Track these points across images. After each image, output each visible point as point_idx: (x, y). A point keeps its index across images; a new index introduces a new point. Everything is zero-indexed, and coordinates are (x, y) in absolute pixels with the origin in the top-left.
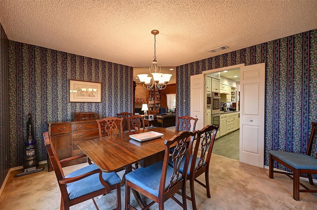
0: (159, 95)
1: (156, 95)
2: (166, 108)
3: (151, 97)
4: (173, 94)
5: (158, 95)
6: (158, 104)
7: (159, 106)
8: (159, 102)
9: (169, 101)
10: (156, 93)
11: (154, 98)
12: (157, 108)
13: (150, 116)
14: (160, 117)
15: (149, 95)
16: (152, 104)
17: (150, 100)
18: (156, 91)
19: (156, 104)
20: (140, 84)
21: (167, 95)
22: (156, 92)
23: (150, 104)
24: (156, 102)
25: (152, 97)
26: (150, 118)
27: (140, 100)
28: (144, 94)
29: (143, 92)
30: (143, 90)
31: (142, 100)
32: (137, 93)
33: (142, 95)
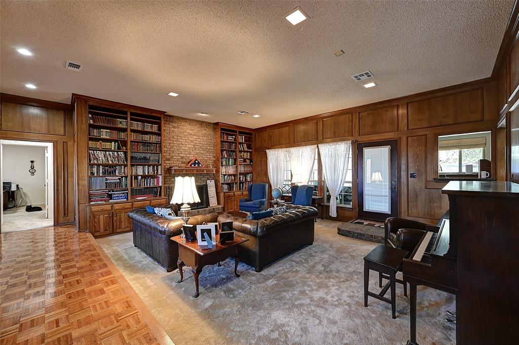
0: (247, 152)
1: (240, 151)
2: (267, 185)
3: (226, 156)
4: (285, 149)
5: (244, 152)
6: (245, 174)
7: (249, 179)
8: (248, 169)
9: (273, 166)
10: (241, 148)
11: (235, 160)
12: (243, 183)
13: (203, 231)
14: (248, 226)
15: (222, 151)
16: (230, 175)
17: (224, 163)
18: (241, 141)
19: (241, 174)
20: (195, 123)
21: (267, 151)
22: (240, 143)
23: (224, 175)
24: (242, 169)
25: (229, 156)
26: (203, 237)
27: (197, 165)
28: (209, 148)
29: (204, 143)
30: (204, 138)
31: (200, 165)
32: (187, 146)
33: (202, 152)
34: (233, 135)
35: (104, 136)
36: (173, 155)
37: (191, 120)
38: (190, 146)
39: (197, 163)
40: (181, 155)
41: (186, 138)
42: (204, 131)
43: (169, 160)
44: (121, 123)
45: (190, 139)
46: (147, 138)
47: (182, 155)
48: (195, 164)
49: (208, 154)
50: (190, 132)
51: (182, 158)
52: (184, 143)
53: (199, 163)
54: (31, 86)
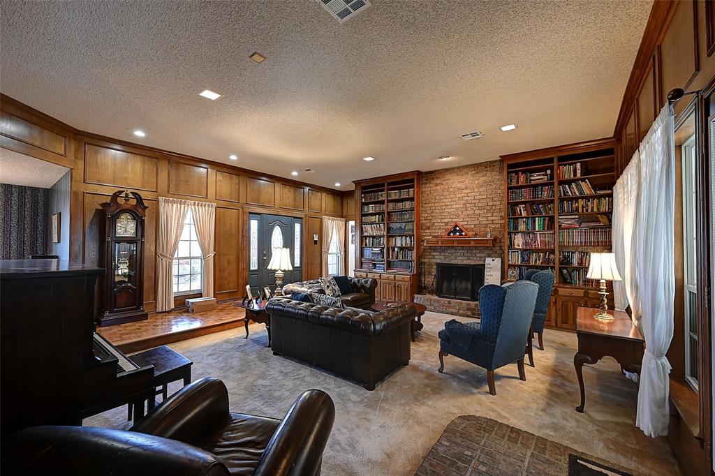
11: (552, 219)
18: (570, 176)
22: (566, 182)
25: (534, 212)
27: (458, 234)
28: (491, 204)
29: (481, 197)
30: (481, 190)
31: (464, 234)
32: (454, 206)
33: (477, 212)
34: (545, 170)
35: (371, 211)
36: (435, 221)
37: (458, 168)
38: (458, 206)
39: (458, 231)
40: (444, 221)
41: (452, 196)
42: (483, 178)
43: (428, 228)
44: (382, 196)
45: (458, 196)
46: (400, 205)
47: (447, 221)
48: (455, 232)
49: (490, 215)
50: (459, 185)
51: (447, 224)
52: (448, 204)
53: (461, 231)
54: (338, 185)
